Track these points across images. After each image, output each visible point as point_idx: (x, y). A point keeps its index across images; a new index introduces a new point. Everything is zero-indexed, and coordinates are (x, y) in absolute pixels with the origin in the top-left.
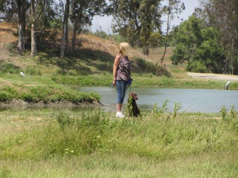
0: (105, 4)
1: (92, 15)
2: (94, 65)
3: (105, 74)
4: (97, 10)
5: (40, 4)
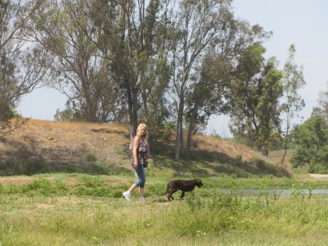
0: (222, 103)
1: (209, 114)
2: (211, 167)
3: (223, 176)
4: (213, 108)
5: (153, 103)
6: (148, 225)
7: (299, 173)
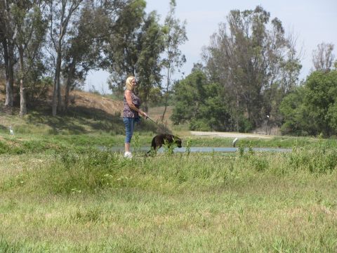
0: (100, 57)
1: (87, 69)
3: (101, 133)
4: (91, 63)
6: (22, 182)
7: (180, 130)
